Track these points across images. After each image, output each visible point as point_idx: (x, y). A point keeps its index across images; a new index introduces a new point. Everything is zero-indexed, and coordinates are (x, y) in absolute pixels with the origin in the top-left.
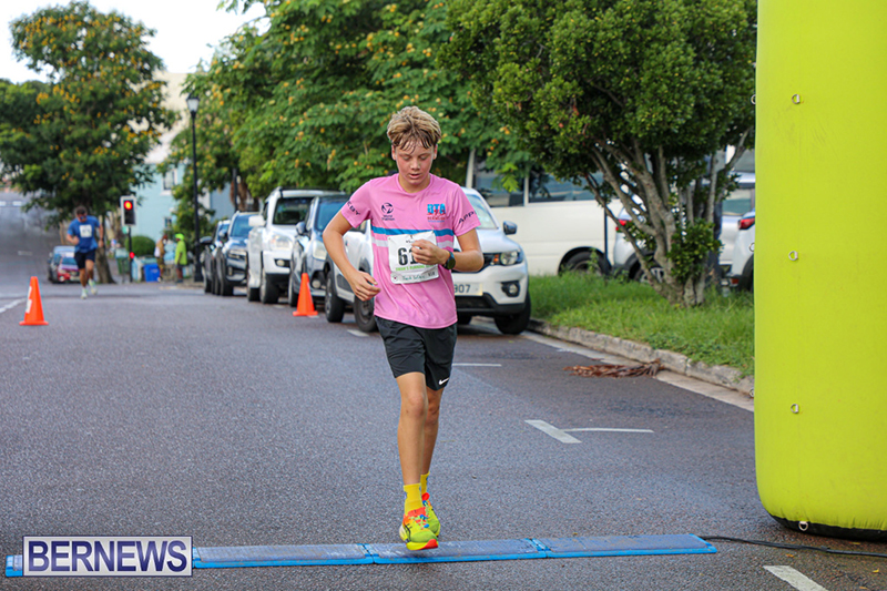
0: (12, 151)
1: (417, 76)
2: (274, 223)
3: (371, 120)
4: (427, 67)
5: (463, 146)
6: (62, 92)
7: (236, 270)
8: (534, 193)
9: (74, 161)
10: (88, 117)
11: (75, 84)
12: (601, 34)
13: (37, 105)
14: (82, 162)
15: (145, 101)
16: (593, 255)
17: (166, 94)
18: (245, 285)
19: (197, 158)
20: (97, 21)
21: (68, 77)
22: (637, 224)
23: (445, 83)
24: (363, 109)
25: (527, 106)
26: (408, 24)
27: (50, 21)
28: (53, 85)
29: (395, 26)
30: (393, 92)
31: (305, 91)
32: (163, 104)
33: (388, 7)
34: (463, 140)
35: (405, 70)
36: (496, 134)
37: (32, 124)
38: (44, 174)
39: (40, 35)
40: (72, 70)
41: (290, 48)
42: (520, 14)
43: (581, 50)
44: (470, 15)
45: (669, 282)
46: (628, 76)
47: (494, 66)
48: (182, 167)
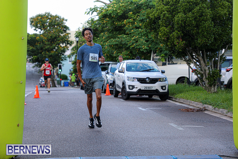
0: (30, 52)
1: (137, 31)
3: (125, 43)
4: (140, 29)
5: (150, 49)
6: (43, 36)
8: (169, 62)
9: (46, 54)
10: (50, 43)
11: (46, 34)
12: (188, 19)
13: (36, 40)
14: (48, 55)
15: (64, 38)
16: (186, 79)
17: (70, 37)
20: (52, 18)
21: (44, 32)
22: (198, 70)
23: (145, 33)
24: (123, 40)
25: (168, 39)
26: (135, 17)
27: (40, 18)
28: (40, 35)
29: (132, 18)
30: (131, 35)
31: (108, 35)
32: (69, 39)
33: (130, 13)
34: (150, 48)
35: (134, 29)
36: (159, 46)
37: (35, 45)
38: (38, 58)
39: (37, 22)
40: (45, 30)
41: (104, 24)
42: (166, 14)
43: (183, 23)
44: (152, 14)
45: (207, 86)
46: (195, 30)
47: (159, 28)
48: (74, 56)
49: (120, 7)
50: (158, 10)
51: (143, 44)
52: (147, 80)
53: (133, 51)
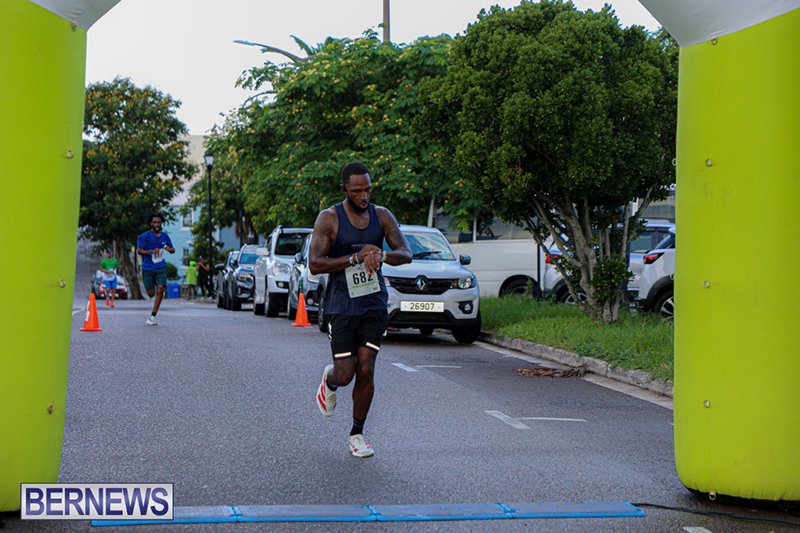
1: (390, 140)
2: (276, 253)
4: (398, 133)
5: (426, 195)
6: (107, 150)
7: (244, 290)
8: (481, 233)
9: (115, 203)
10: (127, 169)
11: (117, 143)
12: (541, 110)
13: (86, 160)
14: (121, 204)
15: (170, 157)
16: (529, 282)
17: (188, 152)
18: (252, 302)
19: (212, 202)
20: (135, 95)
21: (111, 138)
22: (567, 258)
23: (412, 146)
26: (384, 100)
27: (99, 94)
28: (99, 144)
29: (374, 101)
30: (371, 153)
31: (303, 151)
32: (184, 159)
33: (369, 87)
34: (426, 190)
35: (381, 135)
36: (452, 186)
38: (91, 213)
39: (91, 105)
40: (115, 132)
41: (292, 117)
42: (478, 93)
43: (526, 122)
44: (438, 93)
45: (591, 304)
46: (561, 142)
47: (456, 134)
48: (199, 209)
49: (341, 68)
50: (455, 81)
51: (405, 179)
52: (419, 283)
53: (377, 197)
